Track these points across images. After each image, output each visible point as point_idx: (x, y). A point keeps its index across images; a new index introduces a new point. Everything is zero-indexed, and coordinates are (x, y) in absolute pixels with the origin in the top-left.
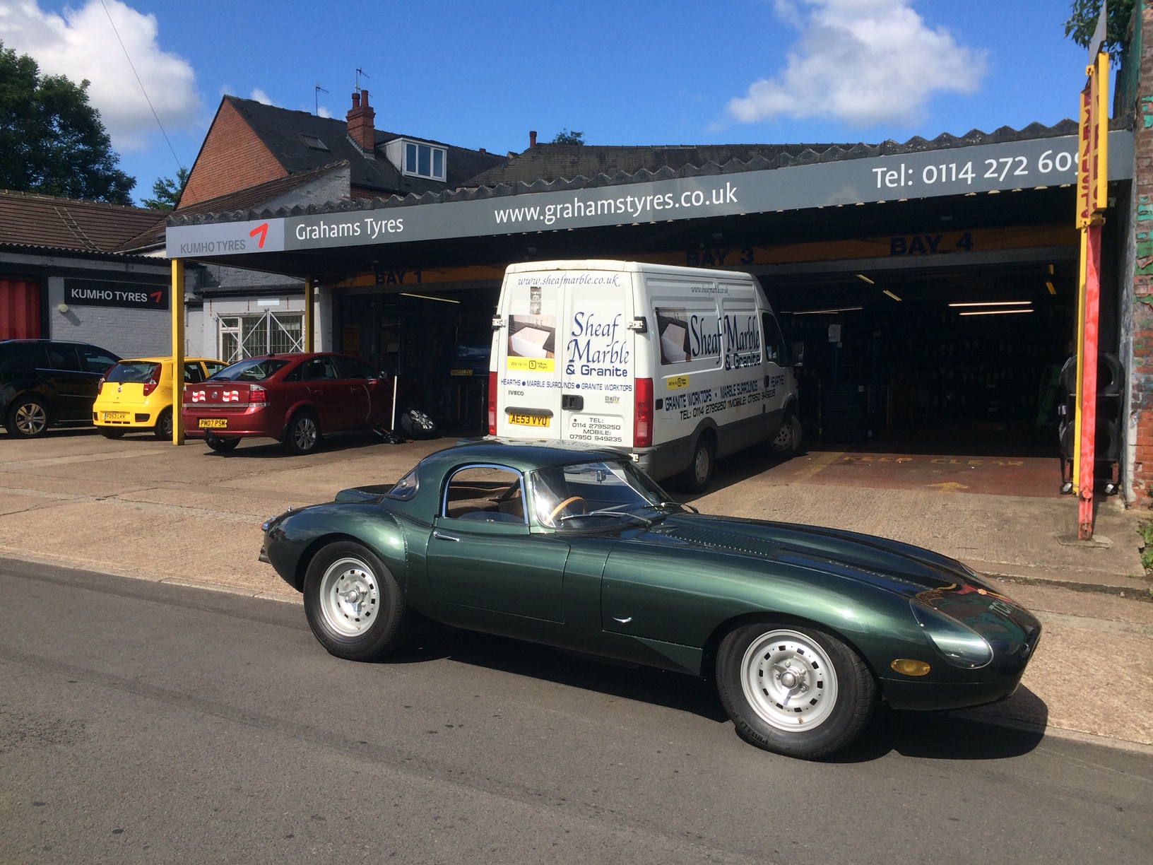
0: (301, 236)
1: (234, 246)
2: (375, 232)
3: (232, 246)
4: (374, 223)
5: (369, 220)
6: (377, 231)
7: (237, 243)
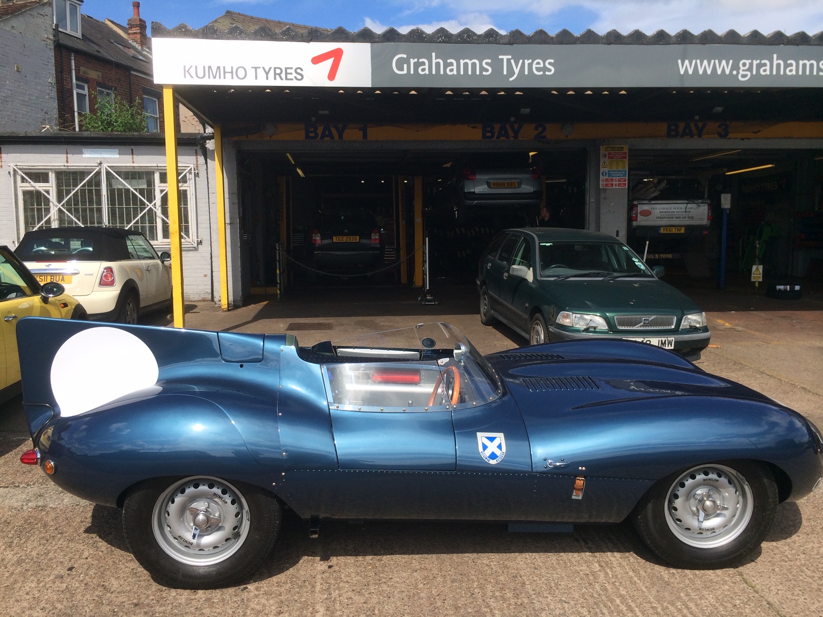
0: (402, 69)
1: (283, 75)
2: (514, 73)
3: (279, 75)
4: (512, 61)
5: (505, 58)
6: (517, 71)
7: (289, 71)
